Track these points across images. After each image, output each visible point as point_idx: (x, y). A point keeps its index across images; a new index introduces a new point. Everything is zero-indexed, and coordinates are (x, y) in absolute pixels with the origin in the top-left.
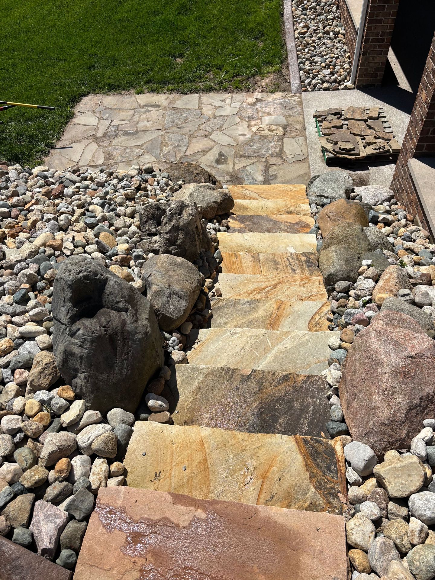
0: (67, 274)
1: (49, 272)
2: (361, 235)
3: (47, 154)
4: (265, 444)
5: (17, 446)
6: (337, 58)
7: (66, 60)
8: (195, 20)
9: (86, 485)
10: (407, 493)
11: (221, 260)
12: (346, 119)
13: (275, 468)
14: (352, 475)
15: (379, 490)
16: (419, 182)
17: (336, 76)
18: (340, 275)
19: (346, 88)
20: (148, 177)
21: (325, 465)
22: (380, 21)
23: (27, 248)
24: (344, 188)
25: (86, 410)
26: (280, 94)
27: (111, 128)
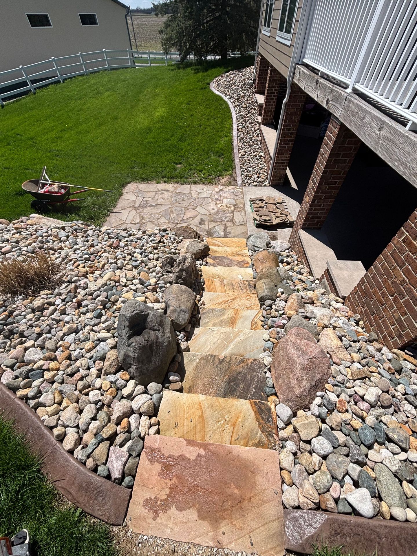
0: (127, 313)
1: (113, 297)
2: (277, 274)
3: (108, 216)
4: (234, 405)
5: (98, 410)
6: (261, 169)
7: (119, 163)
8: (188, 145)
9: (138, 434)
10: (310, 438)
11: (204, 283)
12: (266, 203)
13: (240, 420)
14: (281, 425)
15: (295, 434)
16: (304, 243)
17: (260, 179)
18: (267, 297)
19: (265, 186)
20: (164, 234)
21: (266, 417)
22: (283, 154)
23: (100, 282)
24: (266, 242)
25: (137, 385)
26: (232, 187)
27: (143, 202)
